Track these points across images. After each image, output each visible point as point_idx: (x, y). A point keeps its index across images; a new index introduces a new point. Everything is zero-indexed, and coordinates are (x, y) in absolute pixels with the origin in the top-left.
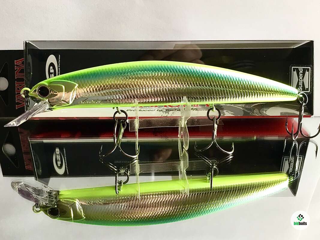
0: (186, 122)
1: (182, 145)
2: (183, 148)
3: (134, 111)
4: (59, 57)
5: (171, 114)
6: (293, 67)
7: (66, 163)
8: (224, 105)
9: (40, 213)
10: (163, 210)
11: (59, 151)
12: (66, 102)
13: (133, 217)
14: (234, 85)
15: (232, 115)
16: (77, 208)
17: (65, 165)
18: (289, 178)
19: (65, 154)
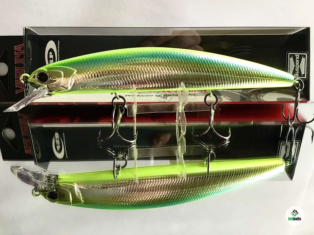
0: (183, 108)
1: (180, 130)
2: (180, 133)
3: (132, 96)
4: (59, 42)
5: (169, 99)
6: (289, 54)
7: (65, 147)
8: (222, 90)
9: (39, 196)
10: (161, 194)
11: (58, 135)
12: (65, 88)
13: (131, 201)
14: (230, 72)
15: (229, 101)
16: (76, 192)
17: (65, 150)
18: (285, 163)
19: (64, 138)
